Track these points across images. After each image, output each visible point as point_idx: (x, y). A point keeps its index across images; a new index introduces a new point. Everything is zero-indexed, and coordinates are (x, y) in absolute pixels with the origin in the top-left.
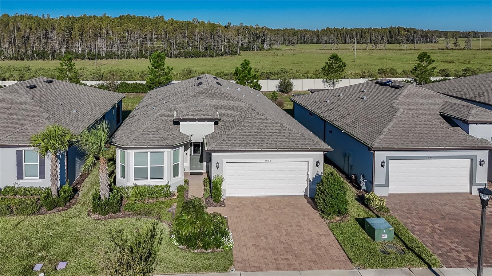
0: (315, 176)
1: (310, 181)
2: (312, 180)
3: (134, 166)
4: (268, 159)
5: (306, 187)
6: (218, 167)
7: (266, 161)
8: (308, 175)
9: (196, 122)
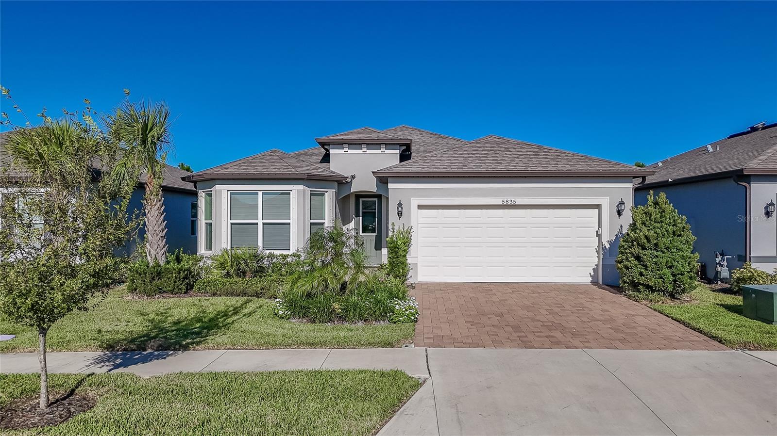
0: (614, 238)
1: (604, 248)
2: (608, 246)
3: (230, 221)
4: (509, 199)
5: (596, 265)
6: (400, 214)
7: (505, 204)
8: (598, 235)
9: (362, 149)
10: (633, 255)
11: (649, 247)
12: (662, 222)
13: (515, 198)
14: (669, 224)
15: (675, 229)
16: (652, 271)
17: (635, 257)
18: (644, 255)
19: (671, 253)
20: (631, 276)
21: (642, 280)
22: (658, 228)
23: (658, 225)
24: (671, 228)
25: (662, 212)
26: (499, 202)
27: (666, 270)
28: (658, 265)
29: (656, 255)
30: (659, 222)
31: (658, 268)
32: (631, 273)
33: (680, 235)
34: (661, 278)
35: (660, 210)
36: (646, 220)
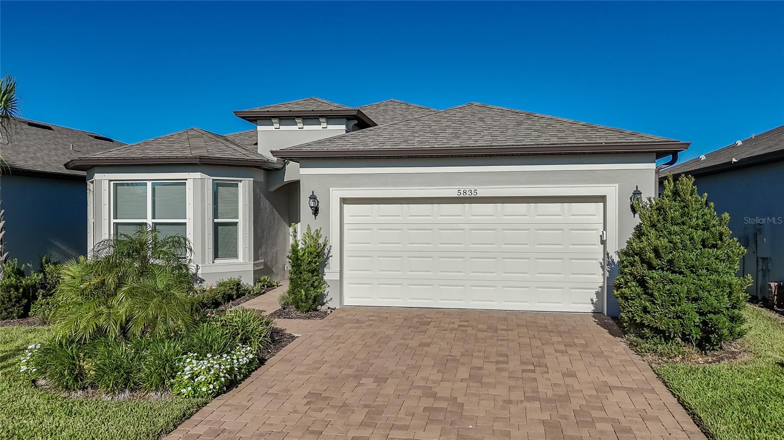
1: (611, 263)
2: (616, 259)
3: (113, 221)
4: (468, 189)
5: (600, 287)
6: (316, 211)
7: (462, 195)
8: (603, 242)
9: (297, 125)
10: (635, 277)
11: (658, 265)
12: (684, 223)
13: (476, 187)
14: (696, 227)
15: (707, 234)
16: (662, 305)
17: (638, 281)
18: (651, 278)
19: (698, 275)
20: (631, 311)
21: (647, 319)
22: (676, 233)
23: (676, 228)
24: (698, 235)
25: (684, 207)
26: (452, 192)
27: (687, 306)
28: (673, 296)
29: (670, 280)
30: (679, 224)
31: (672, 301)
32: (631, 307)
33: (714, 246)
34: (679, 317)
35: (682, 204)
36: (658, 221)
